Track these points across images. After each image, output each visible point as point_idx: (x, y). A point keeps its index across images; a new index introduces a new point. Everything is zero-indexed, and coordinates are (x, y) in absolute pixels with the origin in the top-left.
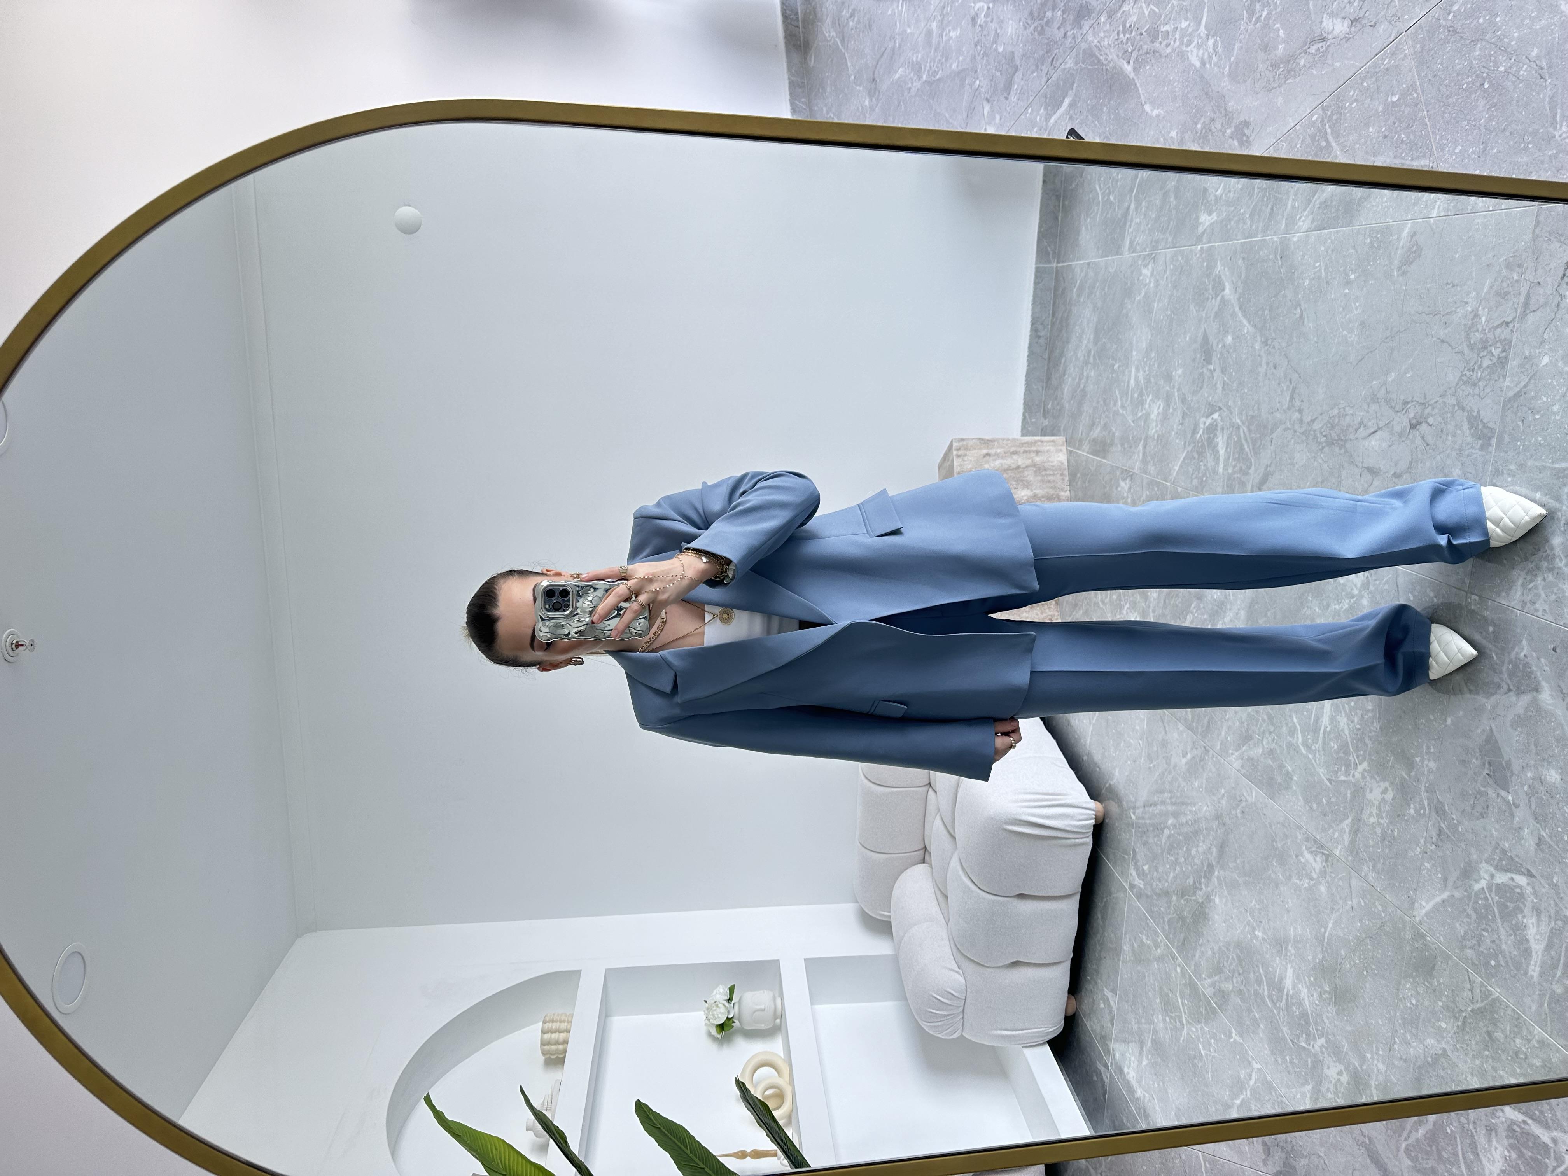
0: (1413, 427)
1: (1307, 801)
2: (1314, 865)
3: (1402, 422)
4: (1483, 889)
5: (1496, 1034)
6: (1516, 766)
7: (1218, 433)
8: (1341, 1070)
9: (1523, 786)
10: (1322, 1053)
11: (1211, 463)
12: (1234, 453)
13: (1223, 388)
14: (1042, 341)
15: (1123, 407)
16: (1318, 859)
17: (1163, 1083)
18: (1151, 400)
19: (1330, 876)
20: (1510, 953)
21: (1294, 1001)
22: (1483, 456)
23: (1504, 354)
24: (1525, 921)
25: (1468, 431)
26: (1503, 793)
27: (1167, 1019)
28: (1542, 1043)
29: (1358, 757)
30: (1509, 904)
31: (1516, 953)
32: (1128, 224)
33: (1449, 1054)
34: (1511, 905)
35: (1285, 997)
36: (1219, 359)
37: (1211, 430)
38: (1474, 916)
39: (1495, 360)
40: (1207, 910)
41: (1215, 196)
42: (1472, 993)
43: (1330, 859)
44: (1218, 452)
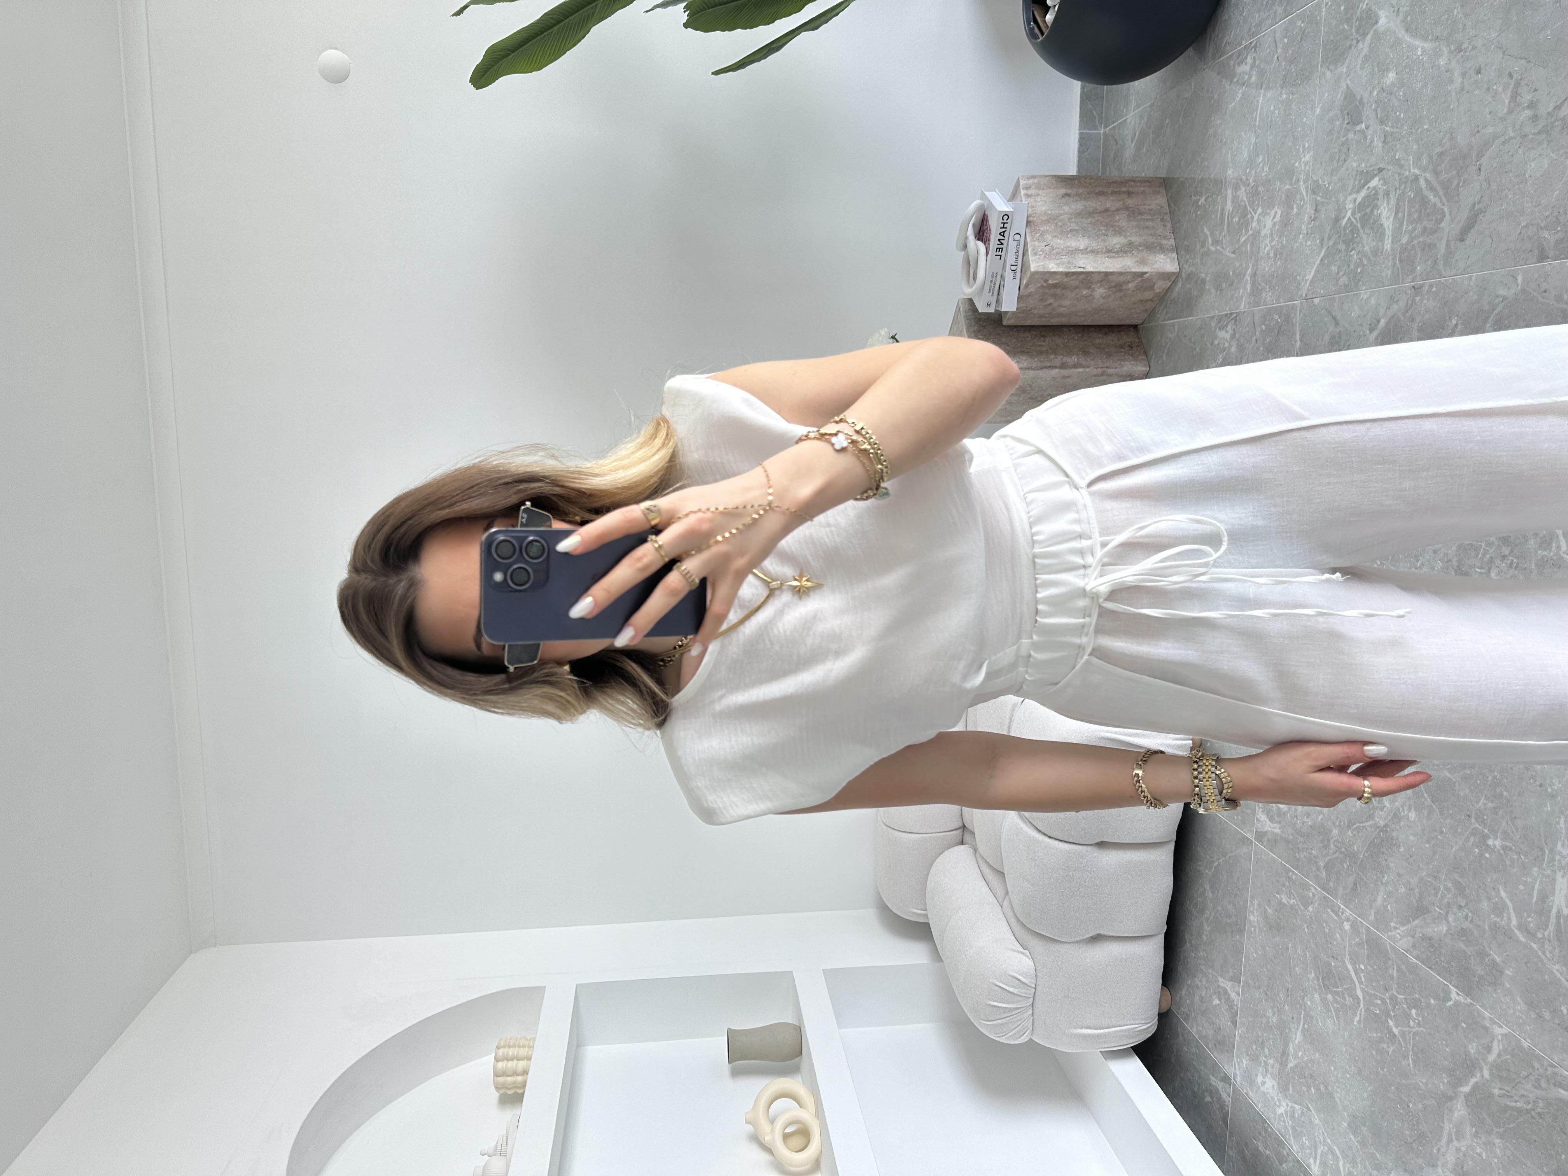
7: (1379, 203)
11: (1369, 246)
12: (1409, 215)
13: (1384, 142)
15: (1216, 242)
17: (1326, 1087)
18: (1260, 214)
27: (1329, 997)
35: (1553, 920)
36: (1375, 110)
37: (1367, 203)
40: (1394, 834)
44: (1382, 225)
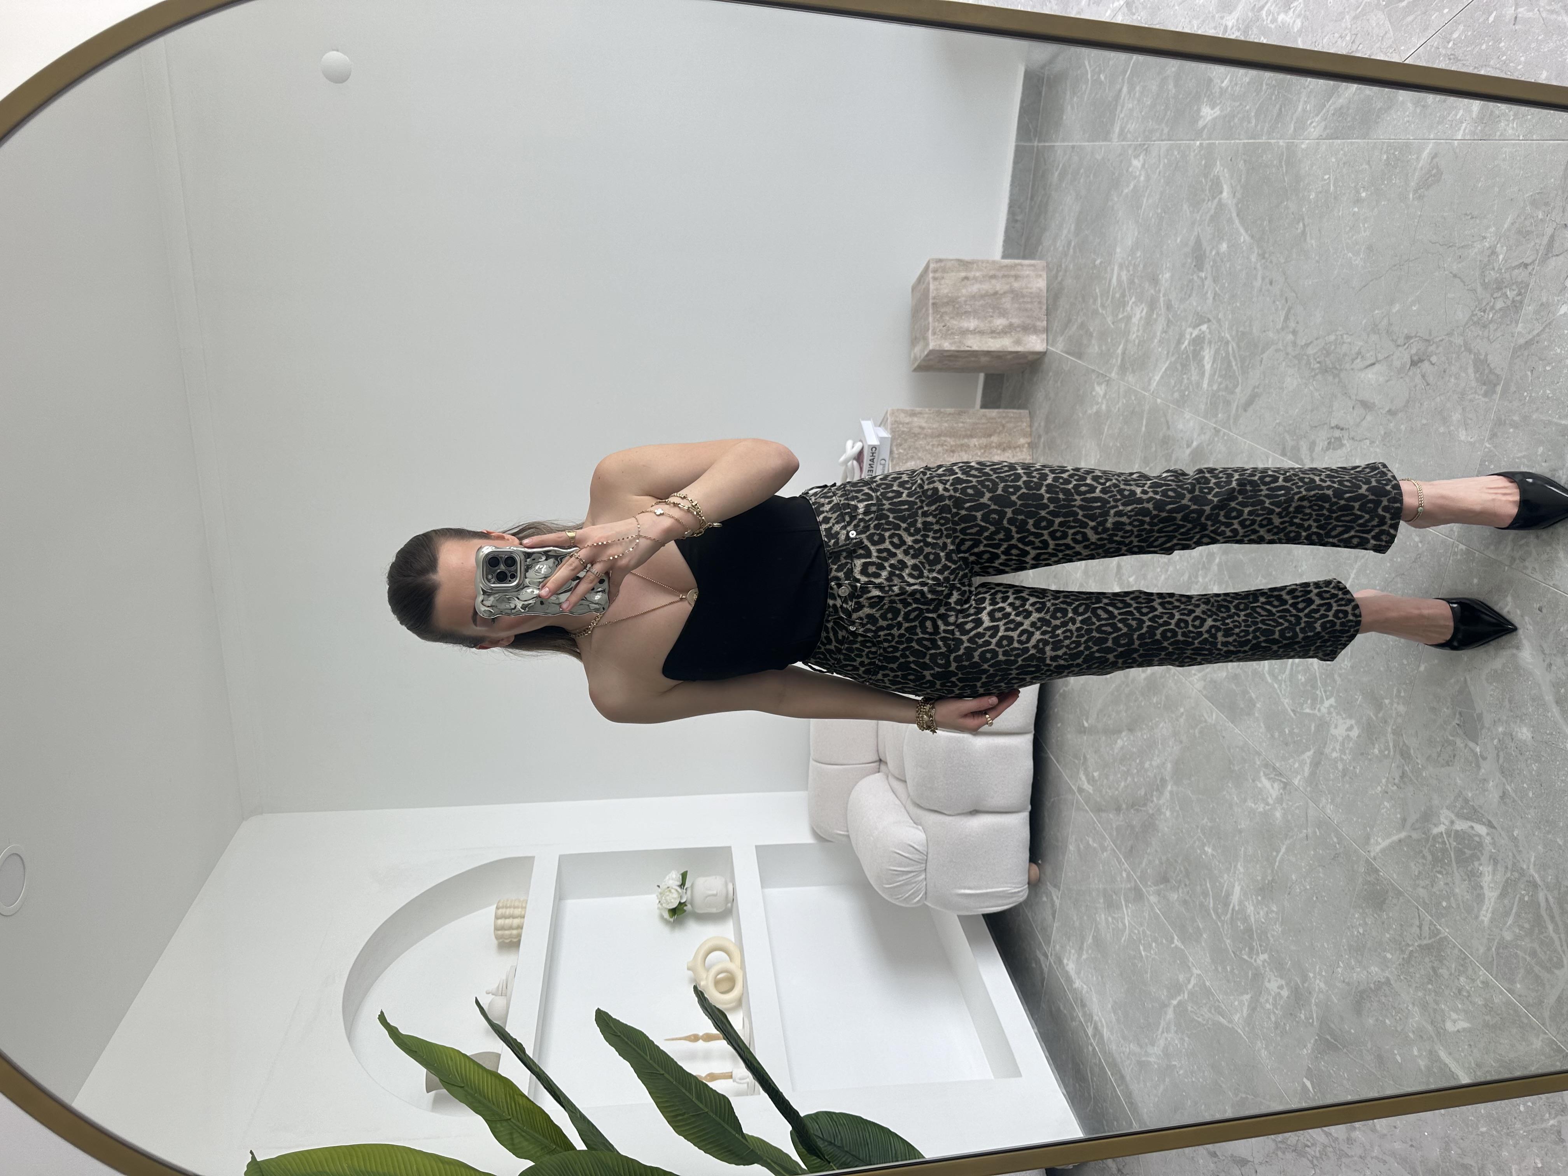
0: (1414, 363)
1: (1269, 728)
2: (1271, 791)
3: (1403, 356)
4: (1441, 833)
5: (1440, 970)
6: (1488, 720)
7: (1206, 346)
8: (1282, 986)
9: (1493, 739)
10: (1264, 966)
11: (1195, 378)
12: (1220, 370)
13: (1214, 298)
14: (1018, 225)
15: (1103, 306)
16: (1276, 785)
17: (1102, 978)
18: (1133, 303)
19: (1287, 804)
20: (1462, 896)
21: (1240, 916)
22: (1486, 403)
23: (1519, 298)
24: (1481, 868)
25: (1473, 375)
26: (1471, 744)
27: (1110, 919)
28: (1486, 983)
29: (1325, 692)
30: (1466, 850)
31: (1468, 897)
32: (1119, 108)
33: (1392, 982)
34: (1468, 852)
35: (1230, 911)
36: (1212, 267)
37: (1198, 341)
38: (1430, 858)
39: (1509, 303)
40: (1157, 822)
41: (1221, 88)
42: (1421, 930)
43: (1288, 787)
44: (1204, 366)
